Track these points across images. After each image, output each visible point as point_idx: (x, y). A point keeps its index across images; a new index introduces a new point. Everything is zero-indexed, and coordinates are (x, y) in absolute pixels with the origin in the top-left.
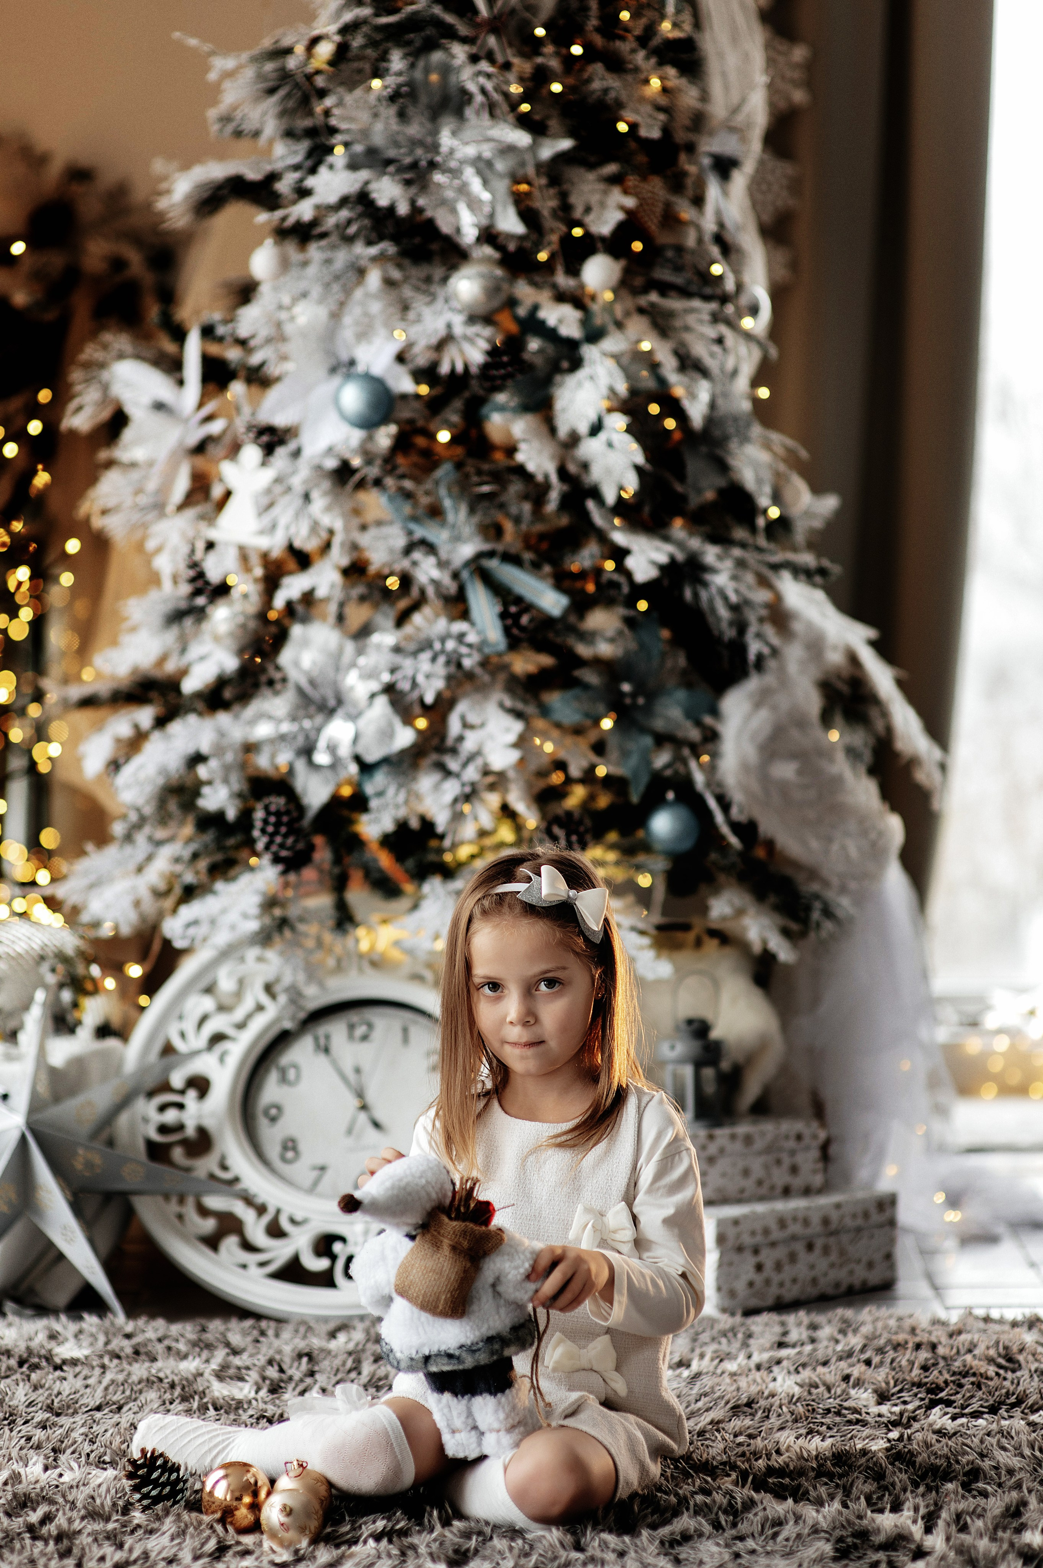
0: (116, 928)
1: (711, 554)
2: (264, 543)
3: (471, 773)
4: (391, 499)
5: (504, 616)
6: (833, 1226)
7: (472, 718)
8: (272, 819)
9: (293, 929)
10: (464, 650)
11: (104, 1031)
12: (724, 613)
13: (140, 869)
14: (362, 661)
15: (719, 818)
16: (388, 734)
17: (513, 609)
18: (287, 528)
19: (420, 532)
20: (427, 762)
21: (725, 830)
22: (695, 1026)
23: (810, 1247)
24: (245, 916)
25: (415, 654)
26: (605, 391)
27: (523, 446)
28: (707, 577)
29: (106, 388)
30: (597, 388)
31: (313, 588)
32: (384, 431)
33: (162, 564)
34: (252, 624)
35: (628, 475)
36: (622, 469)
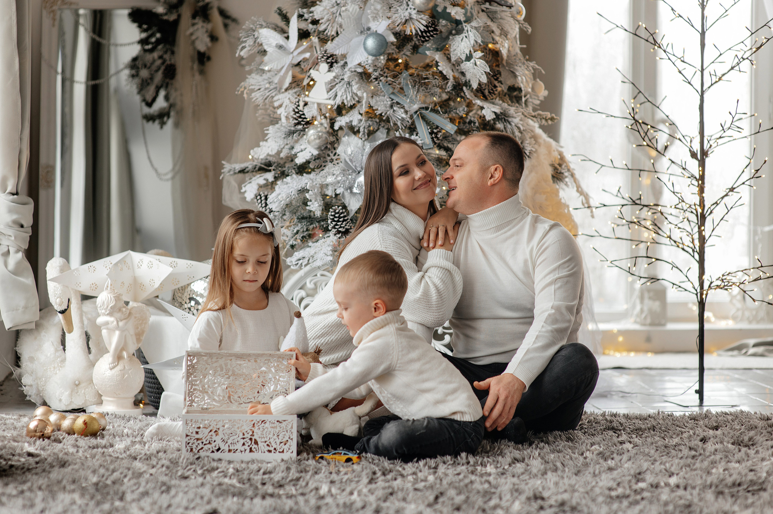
1: (512, 110)
2: (332, 102)
4: (383, 85)
5: (431, 133)
8: (337, 216)
12: (517, 133)
17: (435, 131)
18: (342, 97)
19: (396, 99)
26: (472, 42)
27: (439, 64)
28: (510, 120)
29: (256, 39)
30: (469, 41)
31: (351, 121)
32: (382, 57)
33: (282, 112)
34: (324, 135)
35: (483, 77)
36: (480, 74)
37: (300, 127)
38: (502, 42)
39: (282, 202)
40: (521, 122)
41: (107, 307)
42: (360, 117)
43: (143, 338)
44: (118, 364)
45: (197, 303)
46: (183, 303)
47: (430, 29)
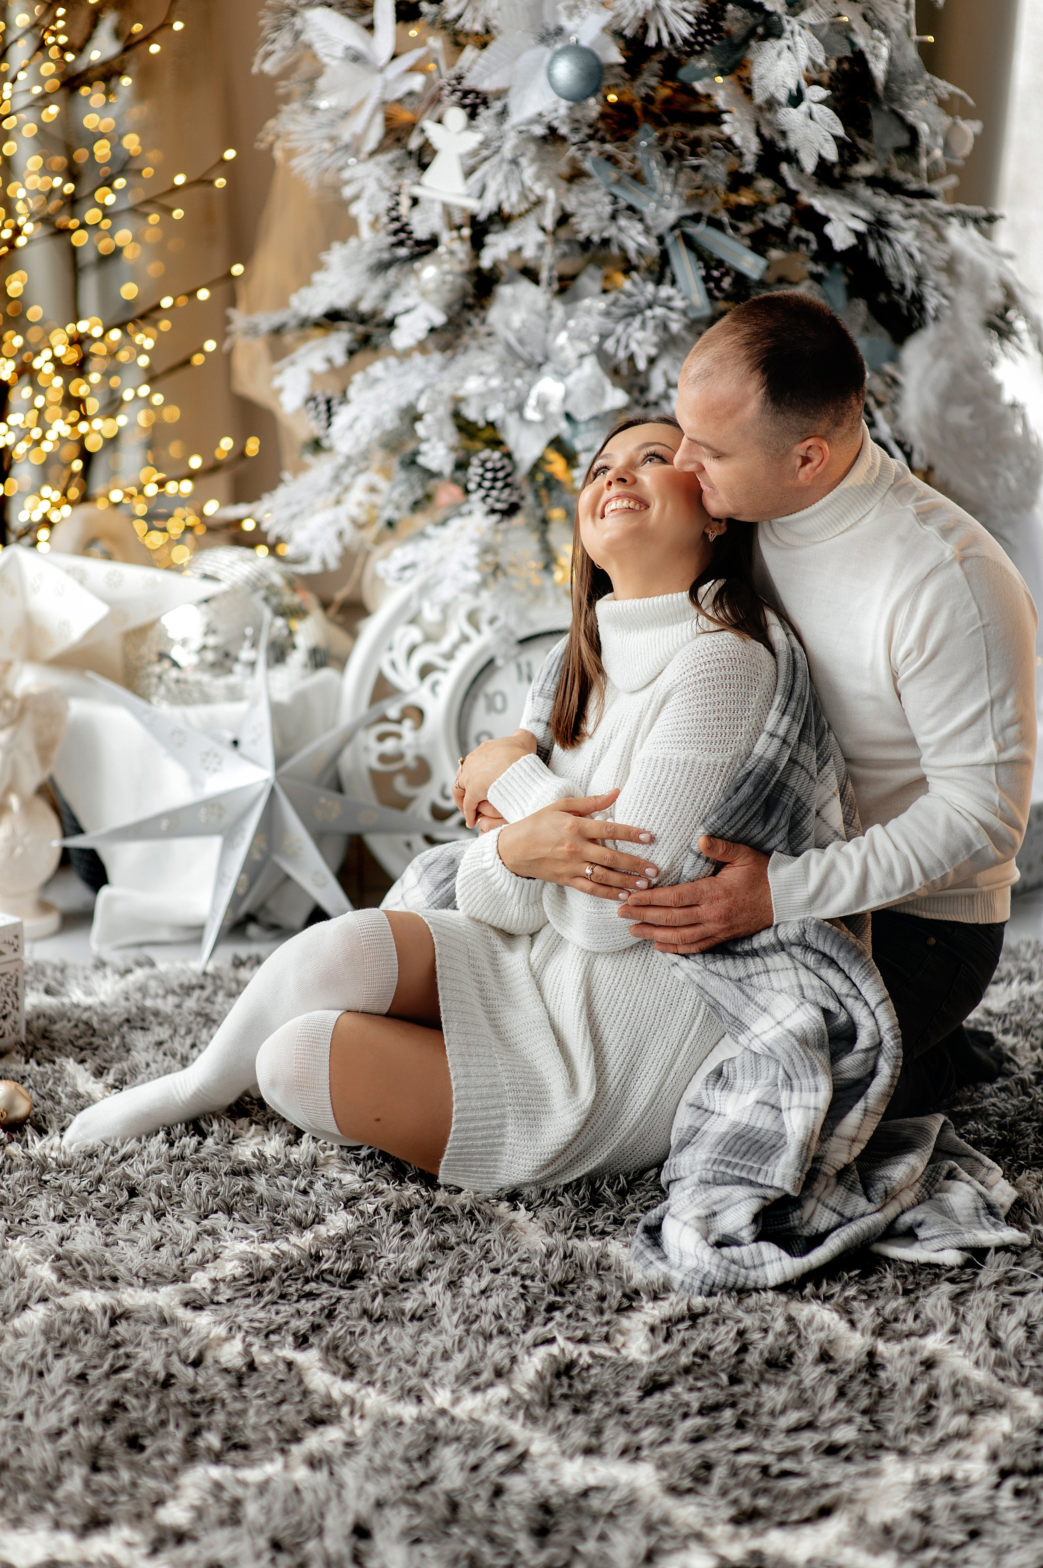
0: (324, 562)
2: (473, 205)
4: (595, 164)
5: (706, 279)
8: (489, 475)
9: (505, 574)
10: (671, 315)
11: (316, 659)
13: (338, 502)
14: (572, 323)
16: (598, 394)
17: (716, 273)
18: (498, 193)
19: (626, 198)
24: (466, 568)
25: (625, 319)
26: (804, 62)
27: (726, 117)
28: (891, 234)
29: (297, 34)
30: (796, 59)
31: (520, 248)
32: (592, 101)
33: (361, 211)
34: (460, 280)
35: (826, 146)
36: (821, 139)
37: (403, 252)
38: (874, 47)
40: (917, 243)
42: (540, 237)
43: (55, 755)
47: (704, 27)
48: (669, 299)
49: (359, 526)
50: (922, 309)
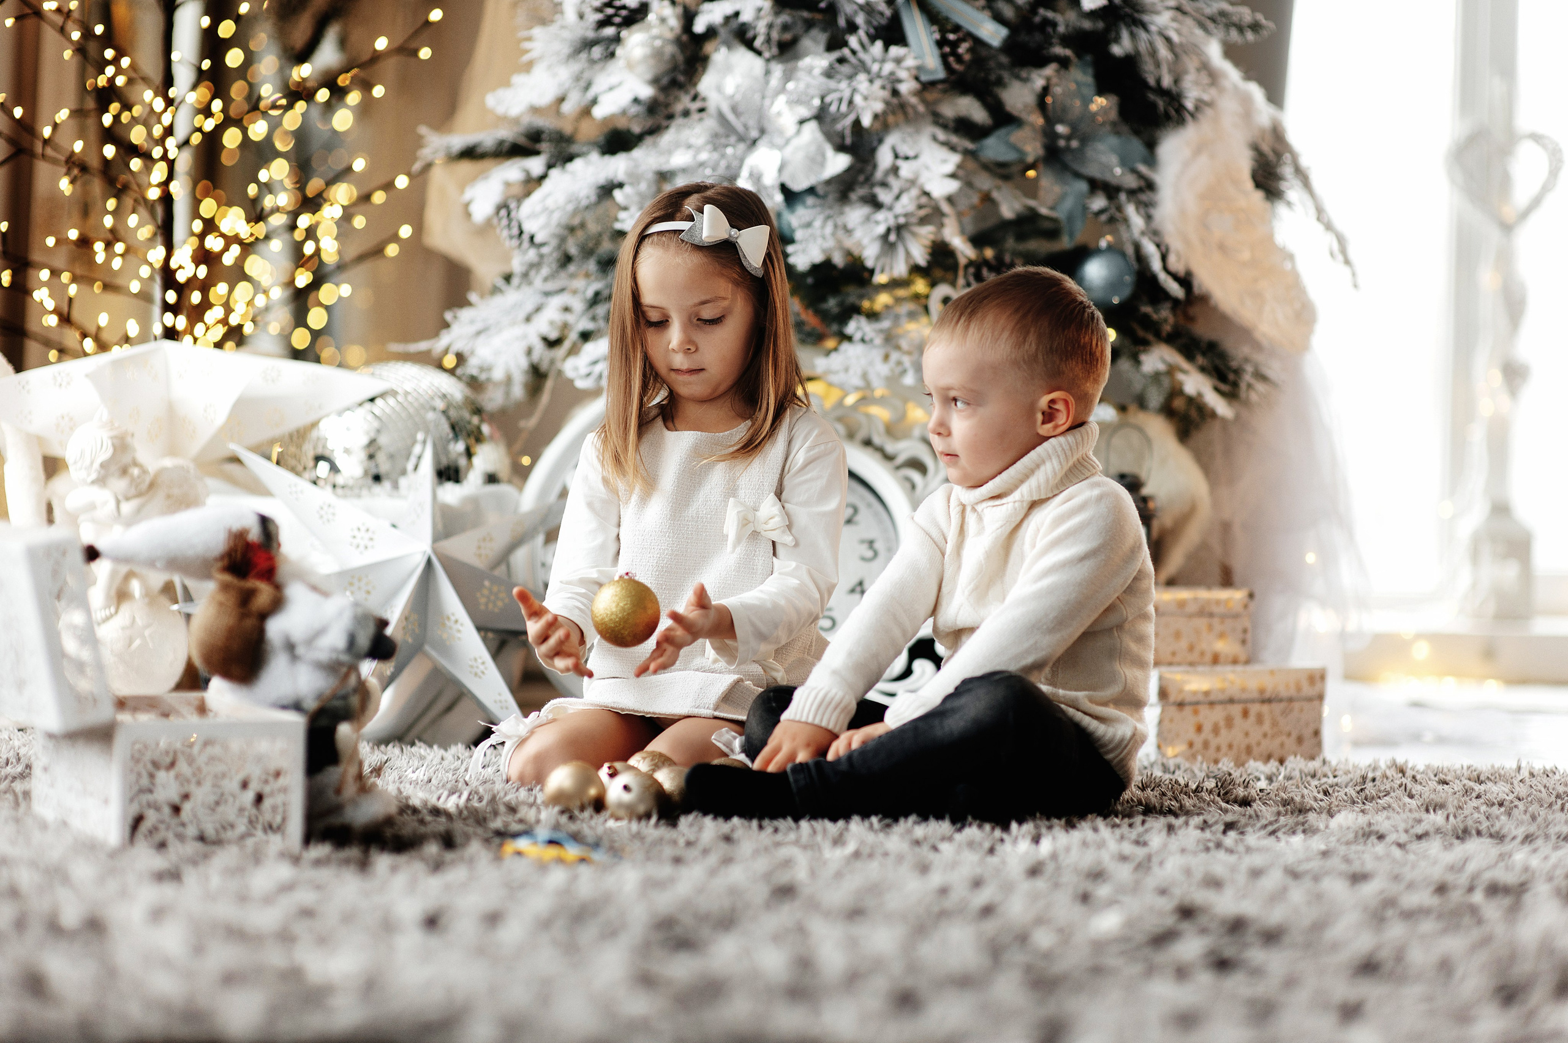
3: (907, 204)
5: (940, 43)
6: (1267, 695)
7: (904, 149)
10: (903, 74)
11: (491, 479)
12: (1163, 52)
13: (528, 319)
14: (791, 86)
15: (1156, 265)
16: (819, 161)
17: (951, 37)
20: (853, 196)
21: (1163, 277)
22: (1128, 480)
23: (1245, 714)
25: (851, 77)
28: (1146, 18)
31: (737, 14)
34: (670, 49)
37: (610, 31)
39: (556, 217)
40: (1175, 25)
41: (92, 463)
44: (116, 612)
45: (334, 469)
46: (300, 468)
48: (898, 61)
49: (552, 344)
50: (1180, 108)
